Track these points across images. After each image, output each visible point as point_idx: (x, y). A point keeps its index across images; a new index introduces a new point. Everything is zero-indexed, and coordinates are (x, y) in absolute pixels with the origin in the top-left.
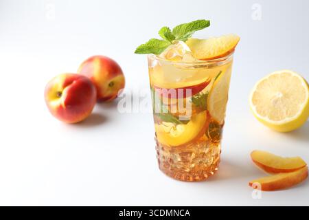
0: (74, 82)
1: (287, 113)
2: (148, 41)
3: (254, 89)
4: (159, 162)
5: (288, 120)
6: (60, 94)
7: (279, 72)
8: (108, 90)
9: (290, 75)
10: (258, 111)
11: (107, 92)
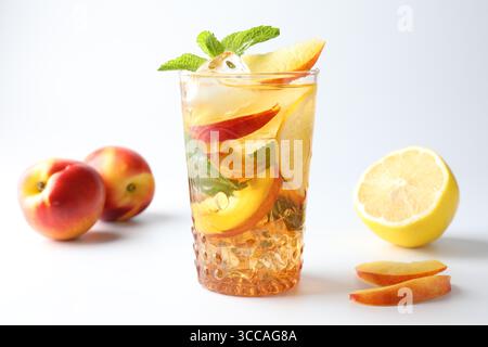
0: (68, 168)
1: (414, 207)
2: (180, 55)
3: (362, 179)
4: (198, 269)
5: (415, 217)
6: (43, 185)
7: (400, 152)
8: (126, 196)
9: (417, 152)
10: (367, 211)
11: (123, 200)
